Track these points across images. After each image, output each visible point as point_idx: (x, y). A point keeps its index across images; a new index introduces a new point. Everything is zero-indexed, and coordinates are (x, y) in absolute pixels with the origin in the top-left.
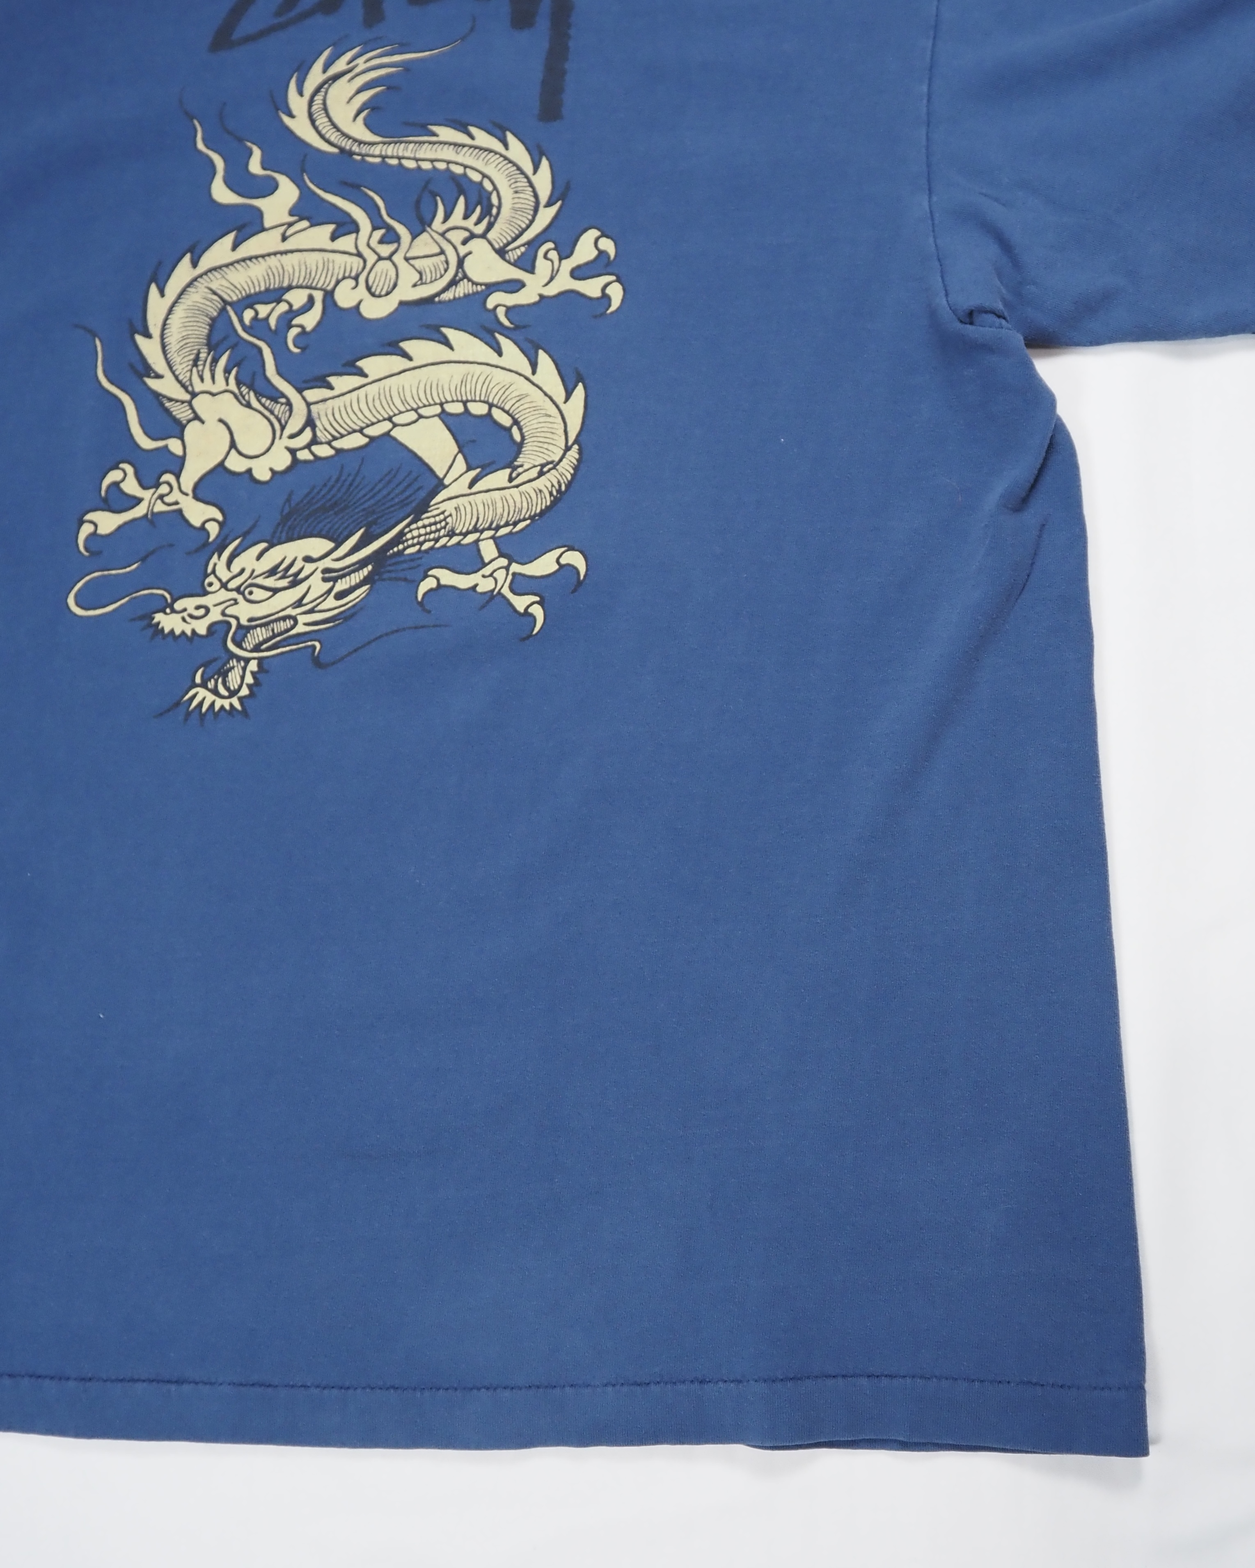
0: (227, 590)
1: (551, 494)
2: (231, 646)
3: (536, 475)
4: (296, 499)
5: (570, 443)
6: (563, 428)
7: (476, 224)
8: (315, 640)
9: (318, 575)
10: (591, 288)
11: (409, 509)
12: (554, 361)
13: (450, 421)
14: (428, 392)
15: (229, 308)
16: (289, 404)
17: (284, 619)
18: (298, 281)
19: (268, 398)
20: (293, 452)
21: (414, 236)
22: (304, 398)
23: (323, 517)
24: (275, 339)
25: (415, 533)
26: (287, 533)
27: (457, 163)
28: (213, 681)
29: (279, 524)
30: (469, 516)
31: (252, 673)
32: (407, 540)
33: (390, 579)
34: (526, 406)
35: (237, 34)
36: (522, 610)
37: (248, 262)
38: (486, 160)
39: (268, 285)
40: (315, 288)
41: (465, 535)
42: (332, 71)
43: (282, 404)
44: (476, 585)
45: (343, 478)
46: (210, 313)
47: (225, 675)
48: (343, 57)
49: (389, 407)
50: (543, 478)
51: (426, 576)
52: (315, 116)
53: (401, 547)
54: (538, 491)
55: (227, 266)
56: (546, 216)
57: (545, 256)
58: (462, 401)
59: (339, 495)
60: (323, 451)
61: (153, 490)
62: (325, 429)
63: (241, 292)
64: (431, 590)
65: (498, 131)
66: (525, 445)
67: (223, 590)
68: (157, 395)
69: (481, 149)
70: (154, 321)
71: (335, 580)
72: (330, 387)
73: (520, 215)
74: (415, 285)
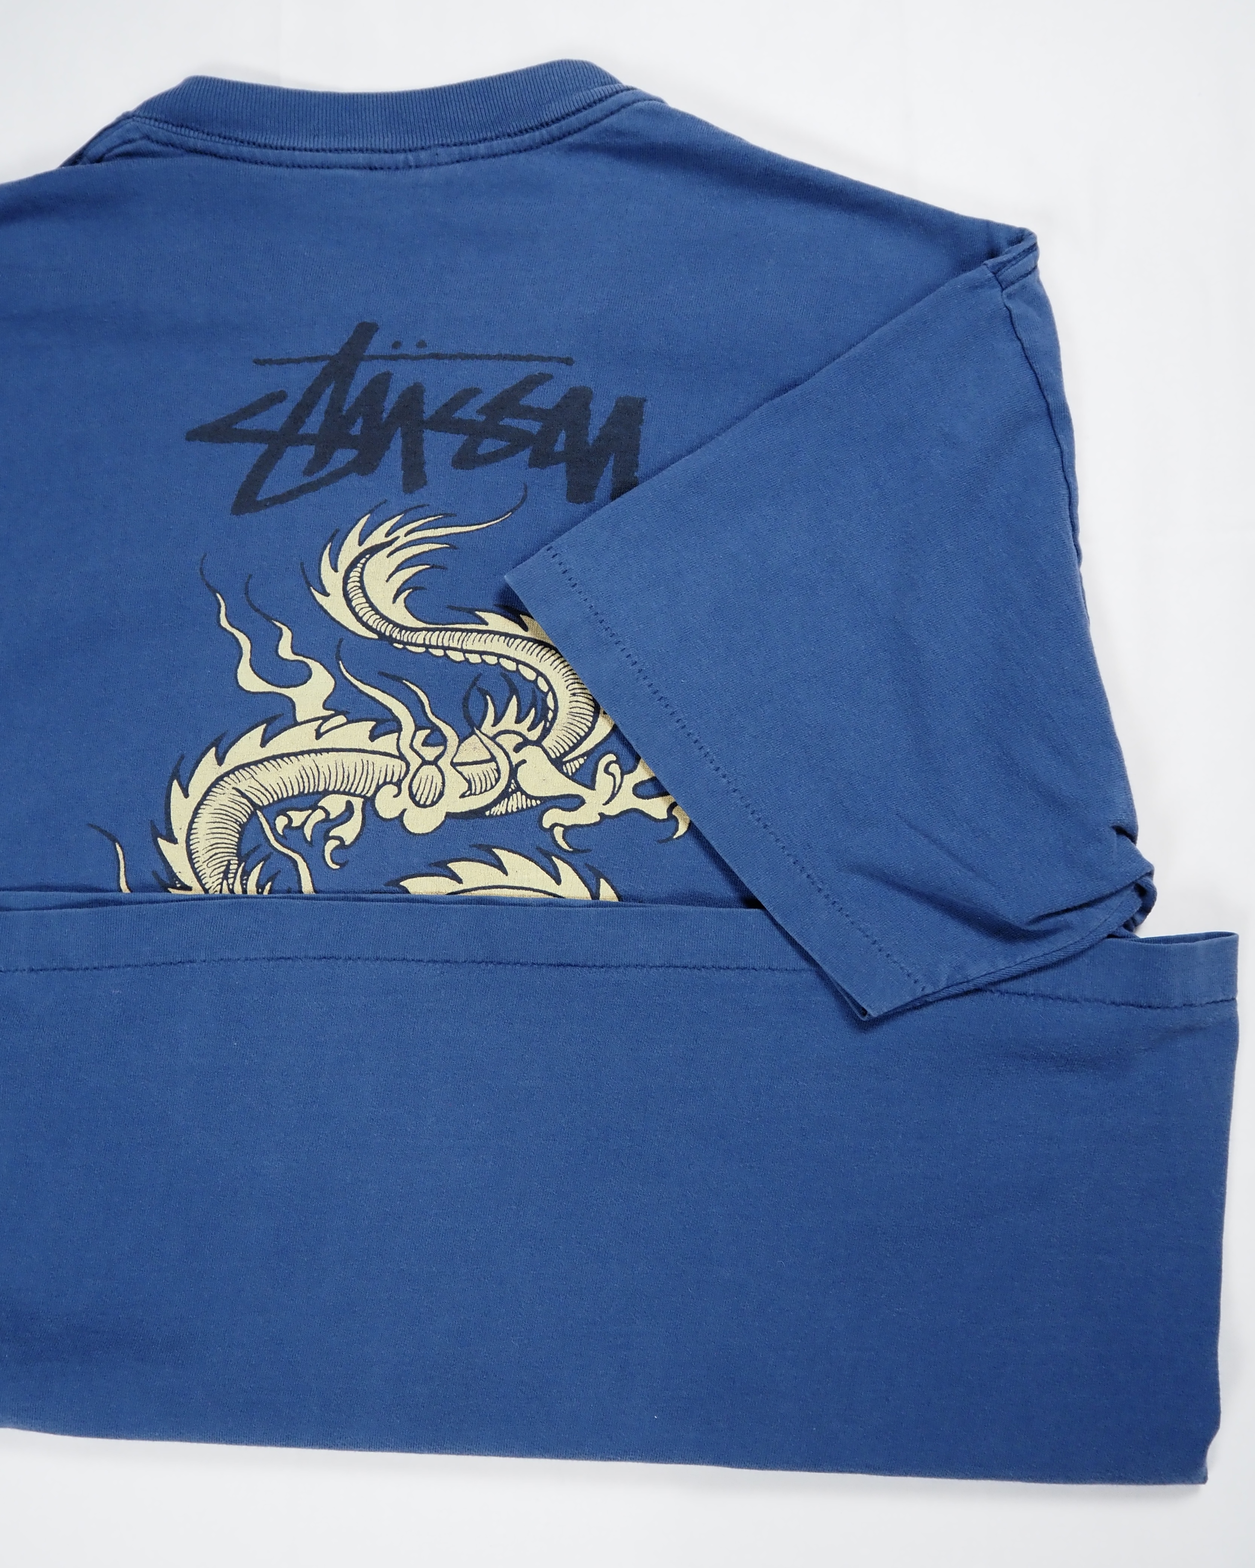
7: (529, 729)
15: (259, 813)
18: (335, 787)
21: (462, 739)
27: (508, 658)
37: (279, 760)
39: (301, 790)
40: (354, 795)
42: (369, 543)
46: (239, 820)
52: (351, 596)
55: (256, 763)
57: (606, 770)
63: (272, 797)
69: (535, 642)
73: (578, 722)
74: (463, 796)
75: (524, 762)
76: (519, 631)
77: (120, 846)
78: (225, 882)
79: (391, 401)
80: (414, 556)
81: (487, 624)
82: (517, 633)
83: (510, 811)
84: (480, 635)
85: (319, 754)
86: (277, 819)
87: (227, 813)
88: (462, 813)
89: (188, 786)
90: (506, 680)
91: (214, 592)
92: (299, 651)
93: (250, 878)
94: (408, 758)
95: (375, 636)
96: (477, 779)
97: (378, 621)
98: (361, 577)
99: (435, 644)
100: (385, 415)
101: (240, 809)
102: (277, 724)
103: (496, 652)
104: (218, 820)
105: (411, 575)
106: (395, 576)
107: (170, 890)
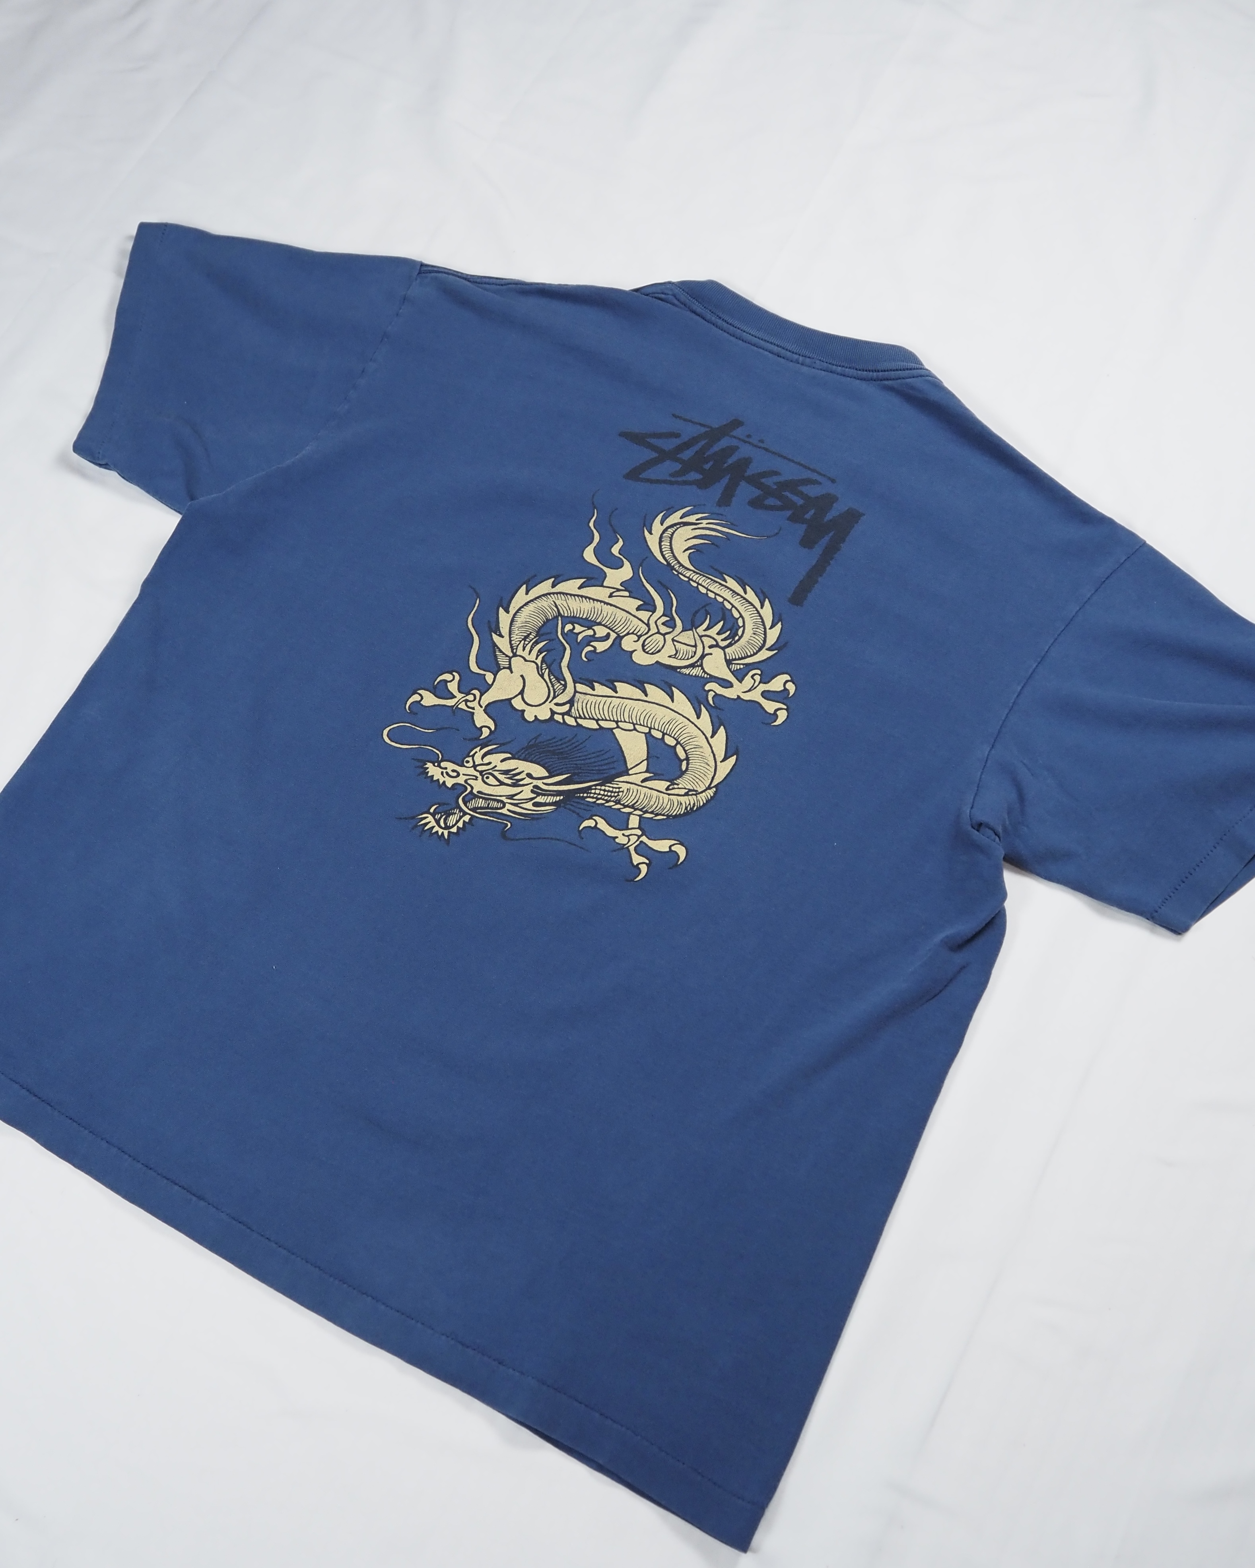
0: (475, 770)
1: (686, 808)
2: (460, 801)
3: (683, 793)
4: (539, 740)
5: (712, 785)
6: (712, 776)
7: (722, 640)
9: (531, 787)
10: (770, 706)
11: (602, 776)
12: (727, 735)
13: (650, 740)
14: (647, 718)
15: (560, 618)
16: (565, 686)
17: (498, 801)
19: (555, 677)
20: (553, 713)
23: (550, 757)
24: (577, 647)
25: (597, 792)
26: (526, 755)
27: (729, 602)
28: (440, 815)
29: (523, 749)
30: (633, 797)
31: (464, 821)
32: (591, 793)
33: (570, 810)
34: (698, 753)
35: (643, 475)
36: (635, 864)
37: (584, 599)
38: (746, 608)
39: (588, 617)
40: (613, 631)
41: (625, 806)
43: (561, 684)
44: (617, 837)
45: (573, 741)
46: (548, 616)
47: (448, 814)
48: (696, 515)
50: (687, 797)
51: (591, 818)
52: (663, 539)
53: (585, 795)
54: (679, 803)
55: (571, 595)
56: (765, 654)
57: (752, 677)
58: (663, 732)
59: (567, 749)
60: (570, 721)
61: (465, 695)
62: (578, 710)
63: (571, 613)
64: (590, 827)
65: (762, 596)
67: (473, 768)
68: (495, 645)
69: (747, 601)
70: (514, 606)
71: (538, 794)
72: (593, 689)
73: (750, 647)
74: (670, 657)
75: (711, 654)
76: (742, 593)
77: (479, 600)
78: (523, 642)
80: (706, 535)
81: (726, 582)
82: (740, 593)
83: (691, 674)
84: (720, 586)
85: (606, 605)
86: (568, 625)
87: (543, 611)
88: (665, 664)
89: (530, 590)
90: (722, 612)
91: (595, 507)
92: (622, 553)
93: (538, 646)
94: (651, 627)
95: (665, 563)
96: (682, 652)
97: (671, 557)
98: (673, 533)
99: (694, 580)
100: (726, 465)
101: (551, 612)
102: (593, 581)
103: (724, 596)
104: (536, 612)
105: (699, 543)
106: (691, 540)
107: (493, 634)
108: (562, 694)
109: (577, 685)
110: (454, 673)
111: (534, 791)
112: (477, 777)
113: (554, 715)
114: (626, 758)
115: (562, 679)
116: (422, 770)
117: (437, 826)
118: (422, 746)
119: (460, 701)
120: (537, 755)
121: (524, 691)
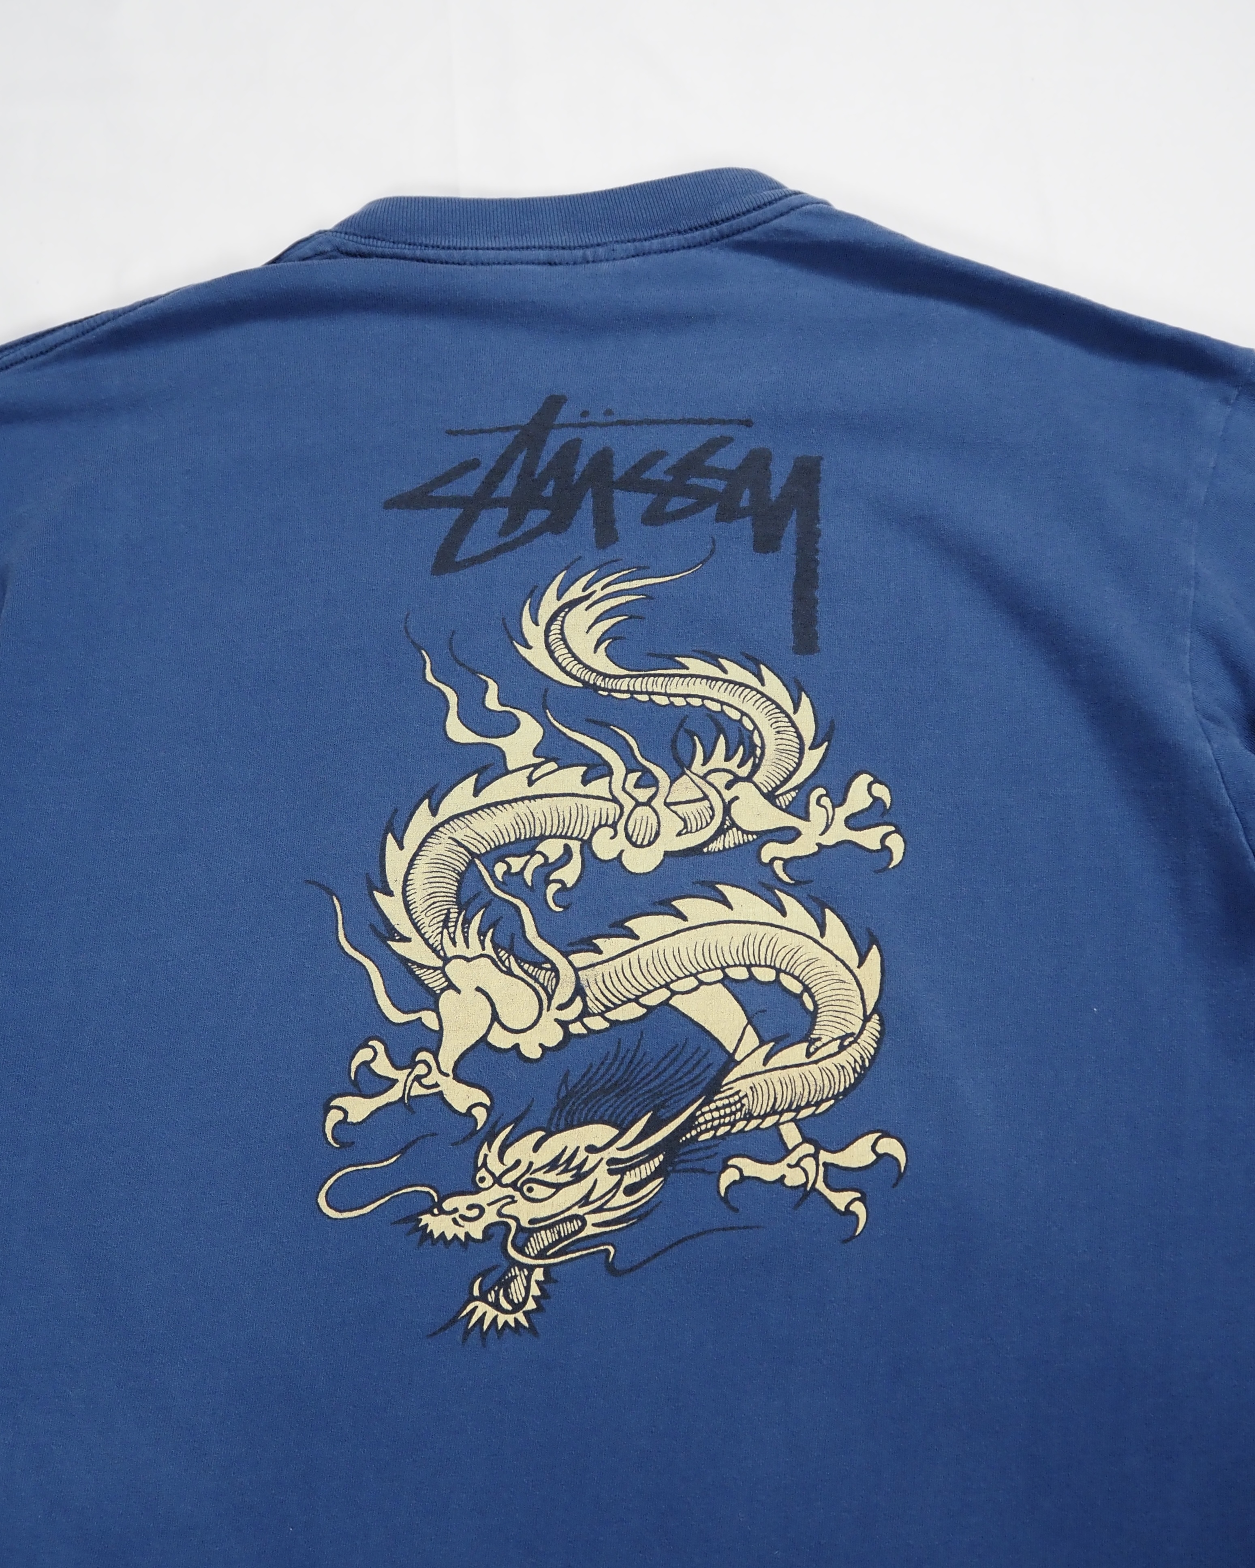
1: (854, 1070)
3: (836, 1050)
4: (573, 1080)
7: (739, 766)
8: (608, 1244)
9: (604, 1167)
11: (699, 1089)
12: (842, 921)
13: (736, 990)
15: (477, 861)
16: (554, 969)
17: (571, 1219)
18: (551, 831)
19: (530, 963)
20: (564, 1024)
22: (570, 963)
23: (603, 1101)
25: (708, 1117)
26: (566, 1120)
27: (712, 699)
28: (493, 1292)
29: (555, 1110)
30: (766, 1097)
31: (537, 1282)
32: (700, 1125)
33: (685, 1170)
34: (816, 971)
35: (460, 557)
37: (493, 809)
39: (518, 837)
40: (571, 838)
41: (763, 1117)
43: (547, 970)
44: (783, 1177)
45: (621, 1055)
46: (457, 868)
49: (665, 972)
51: (726, 1167)
52: (553, 648)
53: (694, 1133)
54: (840, 1068)
55: (470, 812)
57: (818, 802)
59: (619, 1074)
60: (597, 1023)
61: (410, 1070)
62: (597, 999)
63: (489, 844)
64: (735, 1182)
65: (752, 663)
66: (819, 1015)
67: (496, 1185)
68: (405, 961)
69: (736, 683)
71: (622, 1171)
72: (600, 952)
73: (786, 758)
74: (679, 834)
75: (736, 798)
76: (721, 675)
77: (338, 899)
79: (581, 466)
80: (612, 608)
81: (687, 668)
82: (717, 676)
83: (727, 847)
84: (682, 679)
85: (532, 801)
86: (496, 866)
87: (444, 862)
88: (680, 851)
89: (402, 838)
90: (712, 720)
91: (419, 649)
92: (505, 702)
93: (471, 926)
94: (621, 801)
95: (580, 685)
96: (692, 818)
97: (581, 670)
98: (562, 629)
99: (639, 690)
101: (458, 858)
102: (489, 773)
103: (700, 694)
104: (435, 869)
105: (610, 626)
106: (594, 628)
107: (389, 942)
108: (559, 986)
109: (571, 958)
110: (370, 1043)
111: (612, 1169)
112: (512, 1197)
113: (568, 1029)
114: (719, 1038)
115: (543, 960)
116: (419, 1234)
117: (499, 1313)
118: (396, 1194)
119: (409, 1084)
120: (582, 1110)
121: (497, 1013)
